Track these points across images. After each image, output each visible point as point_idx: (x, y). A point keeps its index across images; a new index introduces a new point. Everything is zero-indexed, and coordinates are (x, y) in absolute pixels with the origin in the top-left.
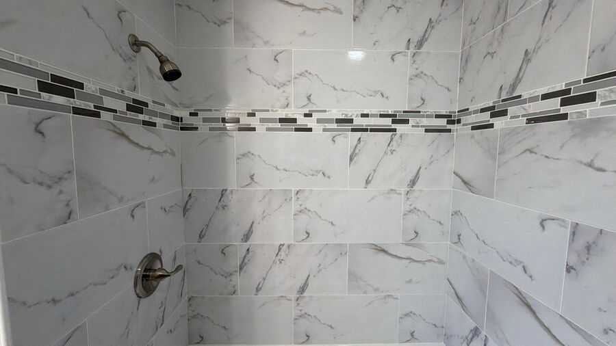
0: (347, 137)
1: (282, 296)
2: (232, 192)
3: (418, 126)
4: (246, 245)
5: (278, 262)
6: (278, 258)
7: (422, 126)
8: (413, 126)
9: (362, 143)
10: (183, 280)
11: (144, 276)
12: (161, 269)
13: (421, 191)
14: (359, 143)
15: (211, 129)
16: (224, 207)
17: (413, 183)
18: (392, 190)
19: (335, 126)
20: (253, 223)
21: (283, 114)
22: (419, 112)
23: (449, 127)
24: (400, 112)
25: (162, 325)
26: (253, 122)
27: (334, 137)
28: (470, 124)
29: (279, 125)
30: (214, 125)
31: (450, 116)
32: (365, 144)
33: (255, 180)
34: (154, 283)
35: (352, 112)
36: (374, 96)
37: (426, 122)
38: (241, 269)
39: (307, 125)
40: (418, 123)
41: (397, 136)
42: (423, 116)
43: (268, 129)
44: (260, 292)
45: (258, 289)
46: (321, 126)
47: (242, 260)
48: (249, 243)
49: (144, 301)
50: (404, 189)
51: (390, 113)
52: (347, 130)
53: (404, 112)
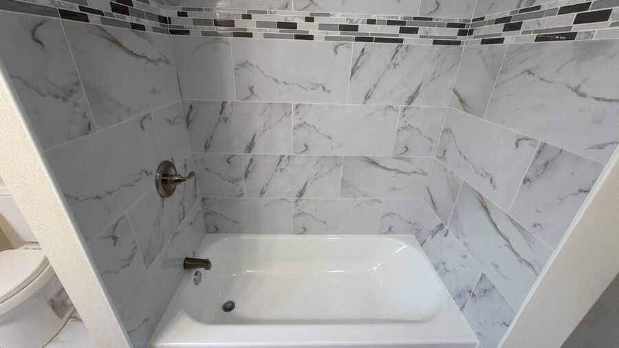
0: (350, 48)
1: (283, 199)
2: (232, 104)
3: (427, 37)
4: (250, 156)
5: (279, 171)
6: (279, 167)
7: (431, 37)
8: (421, 37)
9: (365, 55)
10: (195, 183)
11: (163, 180)
12: (176, 175)
13: (418, 108)
14: (363, 55)
15: (204, 33)
16: (226, 119)
17: (411, 100)
18: (390, 106)
19: (338, 33)
20: (255, 135)
21: (281, 17)
22: (431, 19)
23: (460, 38)
24: (411, 18)
25: (184, 218)
26: (249, 26)
27: (336, 47)
28: (482, 36)
29: (277, 31)
30: (206, 28)
31: (463, 25)
32: (368, 56)
33: (254, 93)
34: (173, 186)
35: (358, 17)
37: (437, 32)
38: (246, 176)
39: (308, 32)
40: (427, 33)
41: (403, 48)
42: (434, 25)
43: (266, 36)
44: (264, 196)
45: (262, 193)
46: (323, 34)
47: (246, 168)
48: (252, 154)
49: (166, 200)
50: (401, 106)
51: (399, 19)
52: (351, 39)
53: (415, 18)
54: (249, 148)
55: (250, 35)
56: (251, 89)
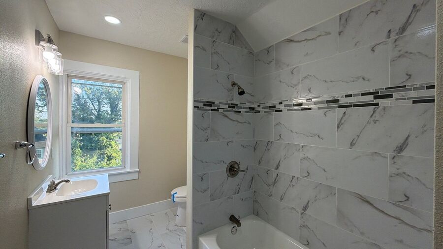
0: (335, 112)
1: (293, 208)
2: (272, 143)
3: (405, 99)
4: (277, 172)
5: (292, 186)
6: (291, 184)
7: (408, 99)
8: (397, 99)
10: (252, 181)
11: (230, 168)
14: (345, 116)
15: (265, 112)
16: (268, 150)
18: (376, 153)
20: (280, 161)
22: (405, 86)
24: (383, 89)
25: (238, 193)
26: (281, 107)
27: (326, 113)
32: (349, 116)
33: (282, 137)
35: (338, 95)
36: (357, 81)
37: (414, 94)
38: (274, 184)
39: (308, 106)
40: (403, 96)
41: (380, 109)
42: (410, 90)
43: (288, 110)
46: (317, 106)
47: (275, 179)
49: (230, 179)
50: (389, 154)
51: (372, 91)
52: (335, 107)
53: (386, 89)
54: (277, 168)
55: (281, 111)
56: (280, 136)
